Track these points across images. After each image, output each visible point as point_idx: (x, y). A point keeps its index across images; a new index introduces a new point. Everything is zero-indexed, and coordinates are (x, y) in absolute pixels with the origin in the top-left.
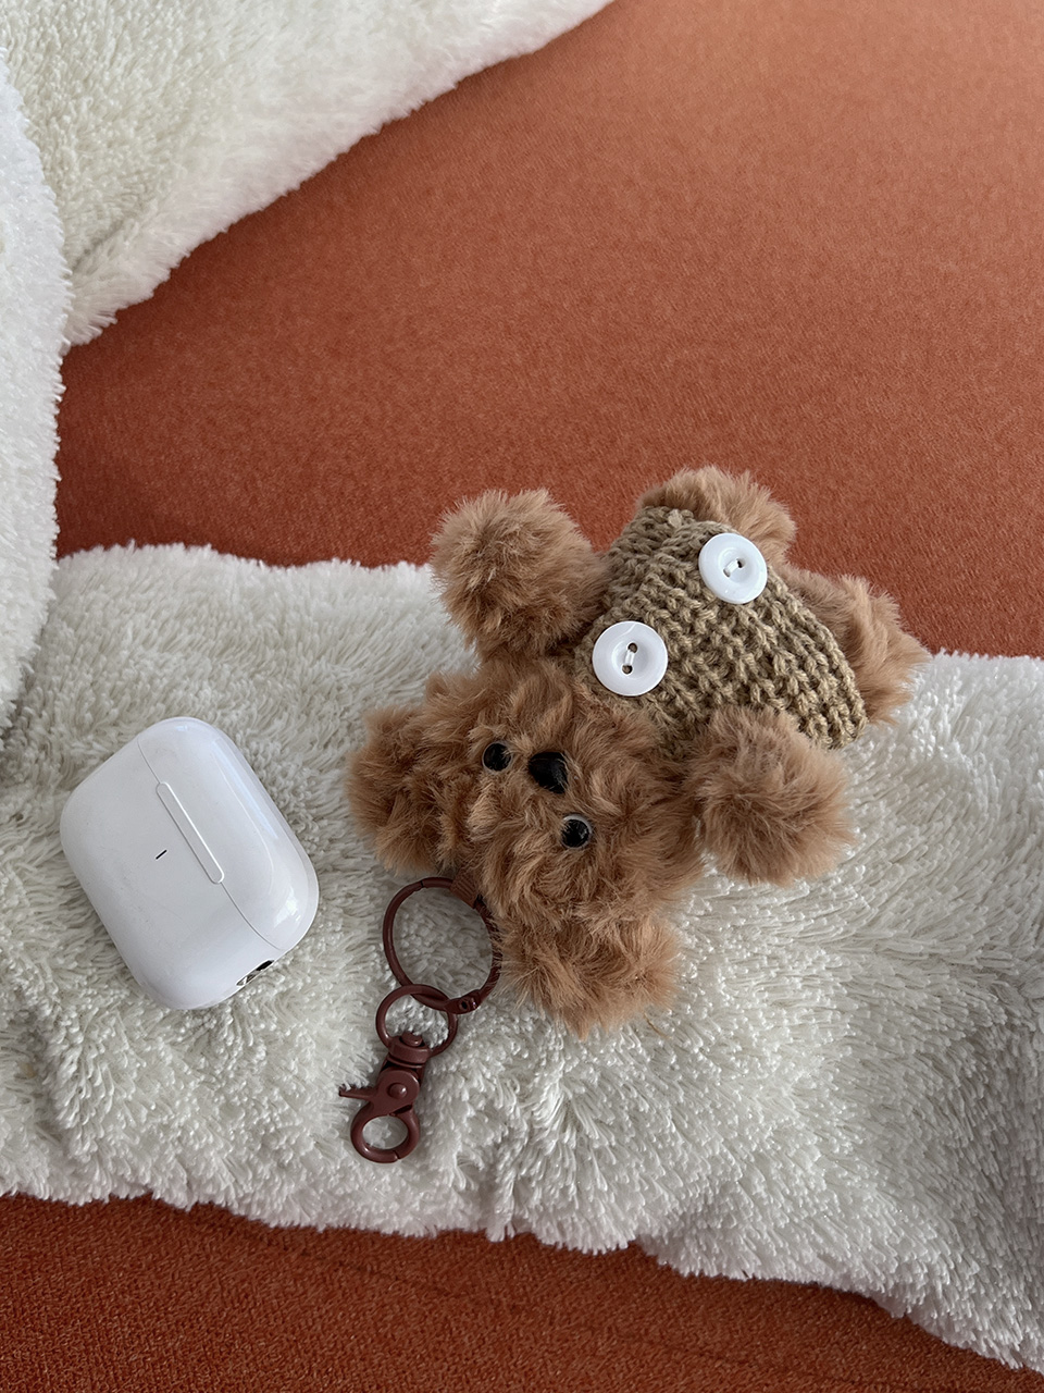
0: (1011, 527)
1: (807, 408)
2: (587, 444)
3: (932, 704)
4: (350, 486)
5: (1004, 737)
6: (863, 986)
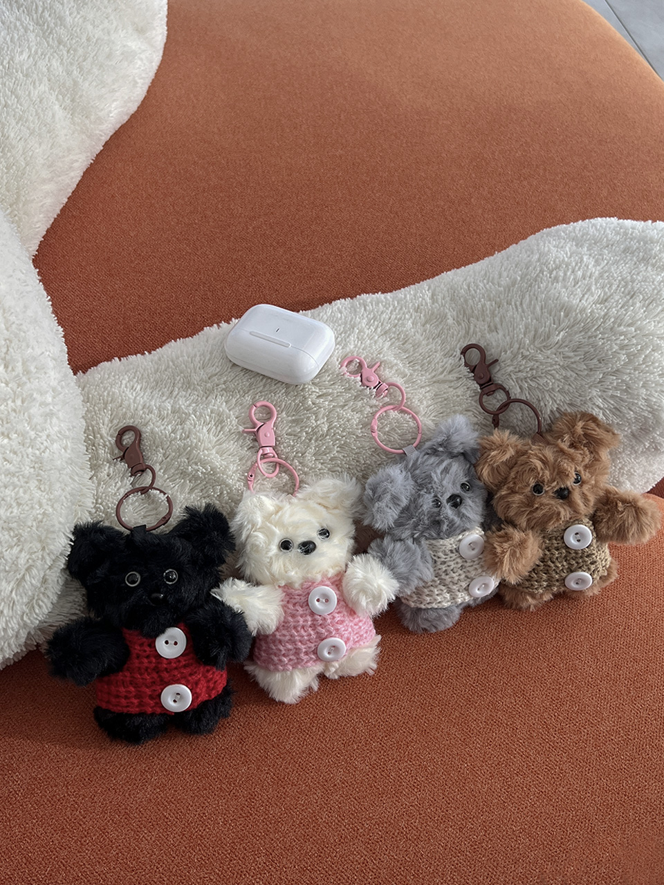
0: (412, 243)
1: (313, 227)
2: (235, 273)
3: (420, 297)
4: (148, 325)
5: (449, 298)
6: (440, 395)
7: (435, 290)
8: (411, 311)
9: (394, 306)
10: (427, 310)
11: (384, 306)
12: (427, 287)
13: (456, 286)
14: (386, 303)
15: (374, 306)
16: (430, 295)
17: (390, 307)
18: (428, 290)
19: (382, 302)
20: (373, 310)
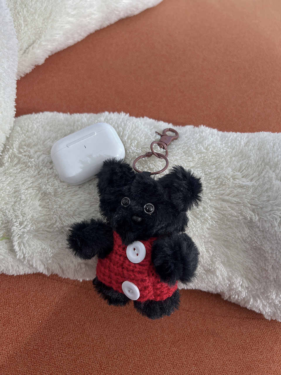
5: (257, 148)
7: (250, 139)
13: (265, 142)
16: (246, 141)
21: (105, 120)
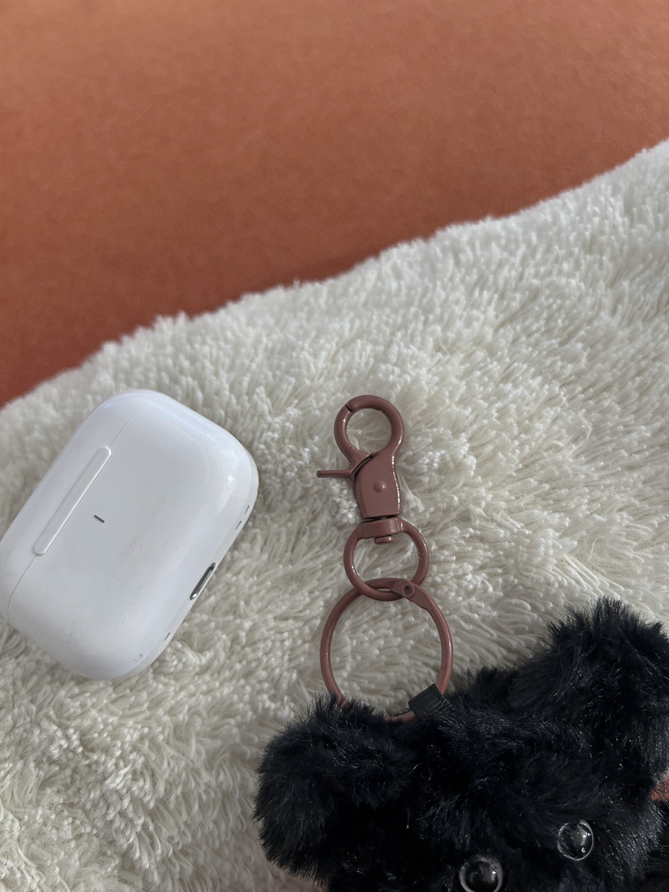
7: (630, 192)
8: (576, 250)
9: (529, 244)
10: (617, 245)
11: (505, 248)
12: (610, 188)
14: (509, 241)
15: (478, 252)
16: (619, 204)
17: (518, 247)
18: (614, 194)
19: (498, 238)
20: (476, 261)
21: (115, 378)
